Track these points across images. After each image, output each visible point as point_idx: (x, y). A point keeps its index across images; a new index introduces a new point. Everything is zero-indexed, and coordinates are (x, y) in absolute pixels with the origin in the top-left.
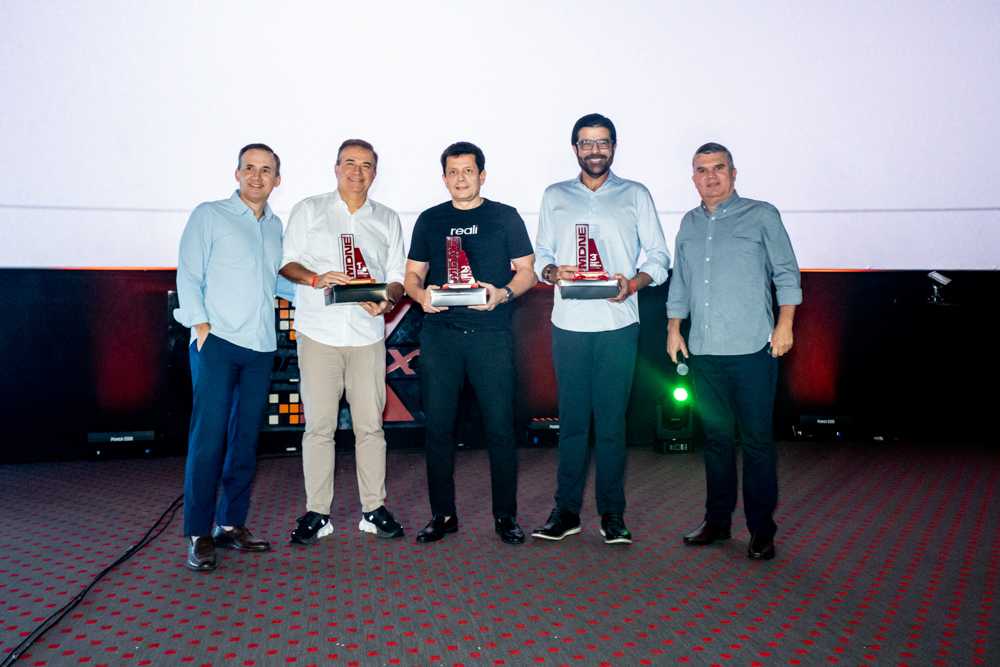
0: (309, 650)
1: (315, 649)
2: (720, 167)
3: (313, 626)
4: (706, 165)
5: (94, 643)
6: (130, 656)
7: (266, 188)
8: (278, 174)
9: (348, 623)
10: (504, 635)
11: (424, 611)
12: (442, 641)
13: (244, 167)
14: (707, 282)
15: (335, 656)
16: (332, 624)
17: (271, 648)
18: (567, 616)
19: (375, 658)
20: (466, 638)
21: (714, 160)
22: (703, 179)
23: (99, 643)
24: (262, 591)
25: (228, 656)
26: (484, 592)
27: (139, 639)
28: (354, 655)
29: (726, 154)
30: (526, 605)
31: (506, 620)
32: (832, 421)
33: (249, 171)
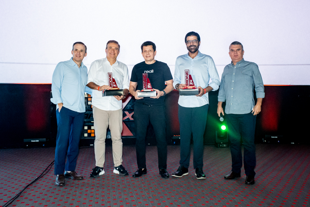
2: (239, 50)
4: (234, 49)
7: (82, 57)
8: (86, 52)
11: (134, 201)
13: (74, 50)
14: (232, 89)
18: (182, 203)
21: (237, 47)
24: (80, 193)
26: (154, 194)
30: (168, 199)
31: (162, 204)
32: (277, 137)
33: (76, 51)
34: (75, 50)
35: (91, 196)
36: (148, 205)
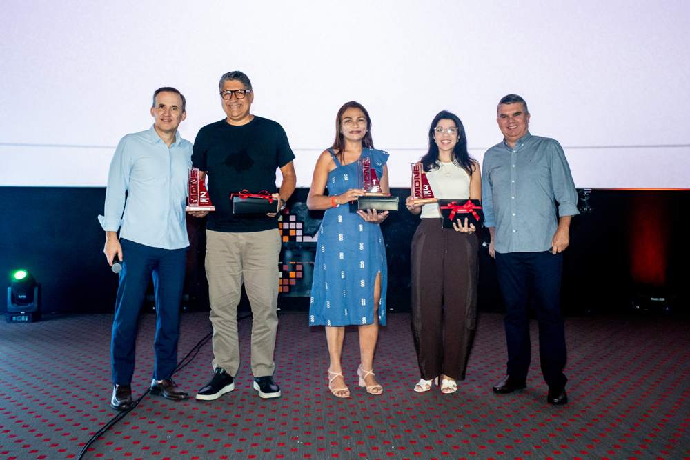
0: (279, 444)
1: (283, 444)
2: (518, 114)
3: (282, 429)
4: (507, 113)
5: (143, 432)
6: (165, 442)
7: (174, 123)
8: (184, 111)
9: (306, 428)
10: (411, 442)
11: (358, 422)
12: (368, 443)
14: (513, 198)
15: (296, 450)
16: (295, 428)
17: (254, 442)
18: (456, 431)
19: (322, 452)
20: (385, 442)
21: (513, 109)
22: (505, 121)
23: (146, 432)
24: (252, 404)
25: (226, 446)
26: (400, 411)
27: (171, 431)
28: (309, 450)
29: (522, 104)
30: (428, 421)
31: (414, 431)
32: (663, 299)
33: (161, 109)
34: (158, 107)
35: (273, 409)
36: (385, 431)
